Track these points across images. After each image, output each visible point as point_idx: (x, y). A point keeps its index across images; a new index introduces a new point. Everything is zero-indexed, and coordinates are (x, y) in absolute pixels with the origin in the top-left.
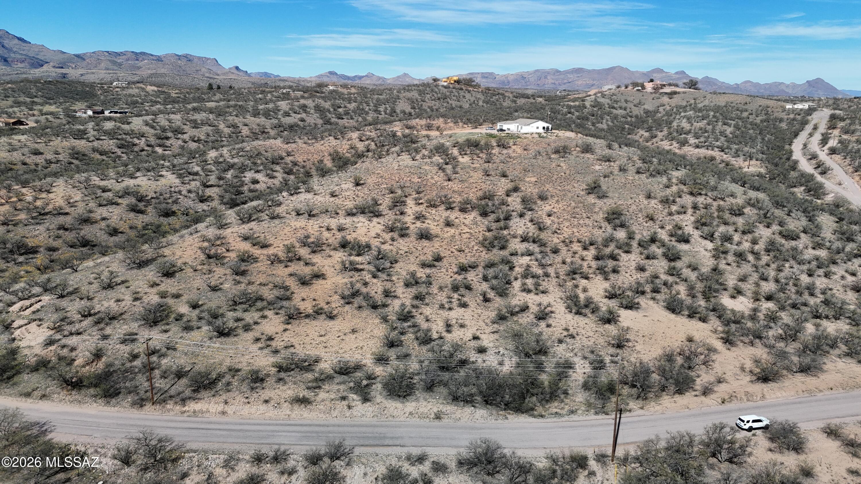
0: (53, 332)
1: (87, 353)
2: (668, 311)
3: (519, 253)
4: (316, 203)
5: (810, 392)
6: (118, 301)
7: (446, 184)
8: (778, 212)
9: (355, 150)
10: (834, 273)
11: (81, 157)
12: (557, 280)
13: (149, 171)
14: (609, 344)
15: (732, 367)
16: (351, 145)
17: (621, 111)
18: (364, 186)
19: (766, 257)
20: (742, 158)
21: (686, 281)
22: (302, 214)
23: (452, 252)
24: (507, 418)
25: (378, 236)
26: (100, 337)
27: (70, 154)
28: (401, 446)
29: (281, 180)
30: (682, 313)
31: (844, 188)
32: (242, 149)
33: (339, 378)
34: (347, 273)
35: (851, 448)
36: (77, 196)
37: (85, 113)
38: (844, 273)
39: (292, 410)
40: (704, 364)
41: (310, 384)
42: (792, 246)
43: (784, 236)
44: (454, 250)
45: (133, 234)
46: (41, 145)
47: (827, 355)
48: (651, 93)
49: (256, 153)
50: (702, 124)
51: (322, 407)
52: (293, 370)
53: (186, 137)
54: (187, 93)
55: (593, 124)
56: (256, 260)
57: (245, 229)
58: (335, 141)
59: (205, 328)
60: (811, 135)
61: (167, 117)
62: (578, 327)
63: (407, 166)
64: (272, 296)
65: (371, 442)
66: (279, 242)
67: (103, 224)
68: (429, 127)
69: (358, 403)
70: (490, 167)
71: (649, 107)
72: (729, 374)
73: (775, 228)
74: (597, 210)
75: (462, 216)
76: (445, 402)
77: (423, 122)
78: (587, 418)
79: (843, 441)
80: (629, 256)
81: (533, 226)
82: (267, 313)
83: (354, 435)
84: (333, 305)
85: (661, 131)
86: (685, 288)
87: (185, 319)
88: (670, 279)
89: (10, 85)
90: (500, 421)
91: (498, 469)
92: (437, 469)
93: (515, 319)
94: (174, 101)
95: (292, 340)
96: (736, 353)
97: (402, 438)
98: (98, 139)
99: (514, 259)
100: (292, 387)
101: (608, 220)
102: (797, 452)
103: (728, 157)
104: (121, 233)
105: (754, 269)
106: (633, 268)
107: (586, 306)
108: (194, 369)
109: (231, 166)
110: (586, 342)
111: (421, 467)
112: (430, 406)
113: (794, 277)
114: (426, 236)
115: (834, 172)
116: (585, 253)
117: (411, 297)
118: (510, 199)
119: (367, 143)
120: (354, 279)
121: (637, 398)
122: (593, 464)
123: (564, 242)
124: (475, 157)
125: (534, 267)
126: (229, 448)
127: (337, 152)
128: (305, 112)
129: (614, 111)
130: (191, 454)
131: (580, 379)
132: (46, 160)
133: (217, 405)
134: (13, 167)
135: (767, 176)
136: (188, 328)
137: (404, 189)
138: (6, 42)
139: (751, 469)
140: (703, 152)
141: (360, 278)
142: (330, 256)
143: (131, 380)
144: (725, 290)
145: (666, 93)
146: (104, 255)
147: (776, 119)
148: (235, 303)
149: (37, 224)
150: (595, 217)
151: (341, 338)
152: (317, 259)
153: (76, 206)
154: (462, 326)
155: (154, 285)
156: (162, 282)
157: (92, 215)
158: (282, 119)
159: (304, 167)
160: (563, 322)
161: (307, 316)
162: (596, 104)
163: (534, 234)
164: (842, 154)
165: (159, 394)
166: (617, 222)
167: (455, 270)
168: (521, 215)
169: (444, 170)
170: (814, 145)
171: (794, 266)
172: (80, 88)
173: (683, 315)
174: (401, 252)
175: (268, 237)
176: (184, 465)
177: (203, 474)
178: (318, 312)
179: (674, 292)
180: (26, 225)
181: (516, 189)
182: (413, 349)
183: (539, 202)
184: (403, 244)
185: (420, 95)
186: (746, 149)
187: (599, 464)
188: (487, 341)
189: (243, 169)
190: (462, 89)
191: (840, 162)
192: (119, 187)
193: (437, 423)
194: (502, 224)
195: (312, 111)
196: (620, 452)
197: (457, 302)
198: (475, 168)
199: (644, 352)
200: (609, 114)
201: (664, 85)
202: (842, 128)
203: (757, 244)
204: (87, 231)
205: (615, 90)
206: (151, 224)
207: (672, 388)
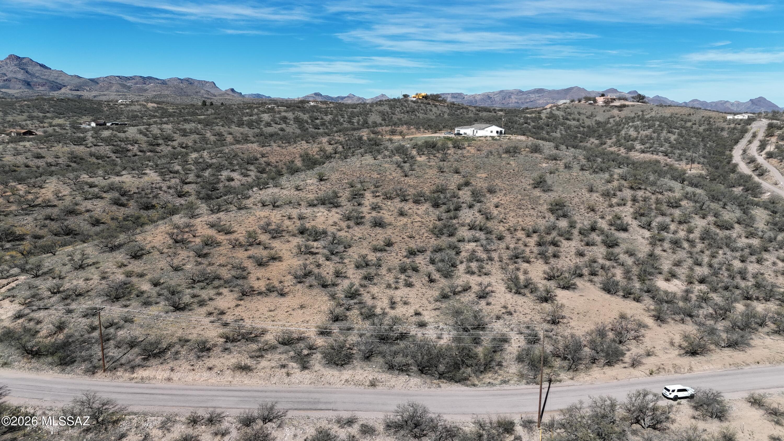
0: (23, 307)
1: (51, 325)
2: (604, 292)
3: (466, 239)
4: (282, 195)
5: (737, 365)
6: (87, 279)
7: (403, 179)
8: (713, 205)
9: (323, 152)
10: (766, 260)
11: (79, 161)
12: (500, 263)
13: (134, 170)
14: (545, 320)
15: (662, 342)
16: (320, 148)
17: (574, 122)
18: (327, 181)
19: (700, 245)
20: (684, 162)
21: (623, 265)
22: (267, 205)
23: (403, 238)
24: (440, 387)
25: (335, 224)
26: (64, 311)
27: (69, 158)
28: (333, 410)
29: (254, 178)
30: (618, 294)
31: (780, 187)
32: (221, 152)
33: (282, 348)
34: (302, 256)
35: (773, 416)
36: (65, 191)
37: (89, 125)
38: (775, 260)
39: (233, 377)
40: (634, 339)
41: (253, 354)
42: (726, 235)
43: (718, 226)
44: (405, 237)
45: (113, 224)
46: (43, 150)
47: (756, 332)
48: (602, 106)
49: (233, 154)
50: (648, 132)
51: (262, 374)
52: (239, 340)
53: (175, 144)
54: (183, 108)
55: (548, 133)
56: (219, 244)
57: (213, 218)
58: (306, 144)
59: (163, 303)
60: (750, 142)
61: (159, 126)
62: (516, 305)
63: (369, 165)
64: (230, 275)
65: (305, 406)
66: (243, 229)
67: (87, 215)
68: (393, 133)
69: (296, 370)
70: (445, 165)
71: (600, 118)
72: (658, 348)
73: (711, 218)
74: (541, 202)
75: (415, 207)
76: (380, 370)
77: (389, 128)
78: (518, 387)
79: (766, 410)
80: (570, 243)
81: (481, 216)
82: (222, 290)
83: (290, 400)
84: (286, 284)
85: (610, 139)
86: (621, 272)
87: (145, 295)
88: (608, 263)
89: (26, 102)
90: (432, 389)
91: (425, 432)
92: (364, 431)
93: (458, 297)
94: (171, 115)
95: (243, 314)
96: (666, 329)
97: (335, 402)
98: (95, 145)
99: (461, 245)
100: (236, 356)
101: (552, 211)
102: (720, 419)
103: (671, 161)
104: (103, 223)
105: (689, 255)
106: (573, 253)
107: (526, 287)
108: (147, 339)
109: (209, 166)
110: (523, 319)
111: (350, 429)
112: (365, 374)
113: (727, 262)
114: (380, 224)
115: (771, 174)
116: (528, 239)
117: (360, 277)
118: (461, 193)
119: (335, 146)
120: (308, 262)
121: (569, 370)
122: (519, 430)
123: (508, 230)
124: (432, 157)
125: (479, 252)
126: (168, 410)
127: (307, 154)
128: (285, 122)
129: (568, 122)
130: (131, 417)
131: (515, 351)
132: (47, 163)
133: (163, 372)
134: (16, 169)
135: (708, 177)
136: (147, 304)
137: (363, 184)
138: (30, 68)
139: (674, 435)
140: (648, 156)
141: (314, 260)
142: (289, 241)
143: (87, 350)
144: (660, 273)
145: (616, 106)
146: (84, 242)
147: (717, 129)
148: (194, 282)
149: (26, 214)
150: (540, 208)
151: (289, 313)
152: (276, 244)
153: (63, 200)
154: (406, 303)
155: (122, 265)
156: (130, 263)
157: (77, 207)
158: (264, 129)
159: (276, 167)
160: (502, 301)
161: (260, 293)
162: (552, 116)
163: (480, 222)
164: (779, 158)
165: (111, 362)
166: (560, 212)
167: (405, 254)
168: (471, 207)
169: (401, 167)
170: (753, 150)
171: (728, 253)
172: (88, 105)
173: (618, 296)
174: (355, 238)
175: (233, 225)
176: (123, 427)
177: (140, 435)
178: (270, 290)
179: (610, 274)
180: (16, 216)
181: (467, 184)
182: (357, 323)
183: (488, 195)
184: (357, 231)
185: (391, 108)
186: (689, 154)
187: (526, 430)
188: (427, 316)
189: (220, 168)
190: (429, 104)
191: (776, 164)
192: (104, 183)
193: (371, 390)
194: (452, 214)
195: (292, 122)
196: (546, 419)
197: (404, 282)
198: (431, 166)
199: (578, 328)
200: (563, 124)
201: (614, 99)
202: (779, 136)
203: (693, 233)
204: (72, 222)
205: (569, 103)
206: (132, 216)
207: (603, 361)
